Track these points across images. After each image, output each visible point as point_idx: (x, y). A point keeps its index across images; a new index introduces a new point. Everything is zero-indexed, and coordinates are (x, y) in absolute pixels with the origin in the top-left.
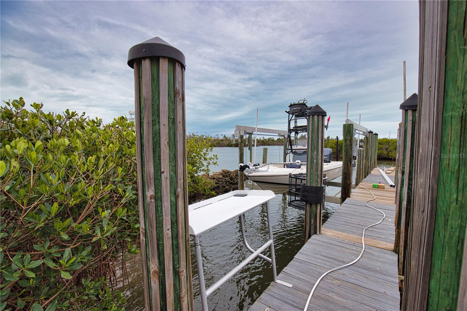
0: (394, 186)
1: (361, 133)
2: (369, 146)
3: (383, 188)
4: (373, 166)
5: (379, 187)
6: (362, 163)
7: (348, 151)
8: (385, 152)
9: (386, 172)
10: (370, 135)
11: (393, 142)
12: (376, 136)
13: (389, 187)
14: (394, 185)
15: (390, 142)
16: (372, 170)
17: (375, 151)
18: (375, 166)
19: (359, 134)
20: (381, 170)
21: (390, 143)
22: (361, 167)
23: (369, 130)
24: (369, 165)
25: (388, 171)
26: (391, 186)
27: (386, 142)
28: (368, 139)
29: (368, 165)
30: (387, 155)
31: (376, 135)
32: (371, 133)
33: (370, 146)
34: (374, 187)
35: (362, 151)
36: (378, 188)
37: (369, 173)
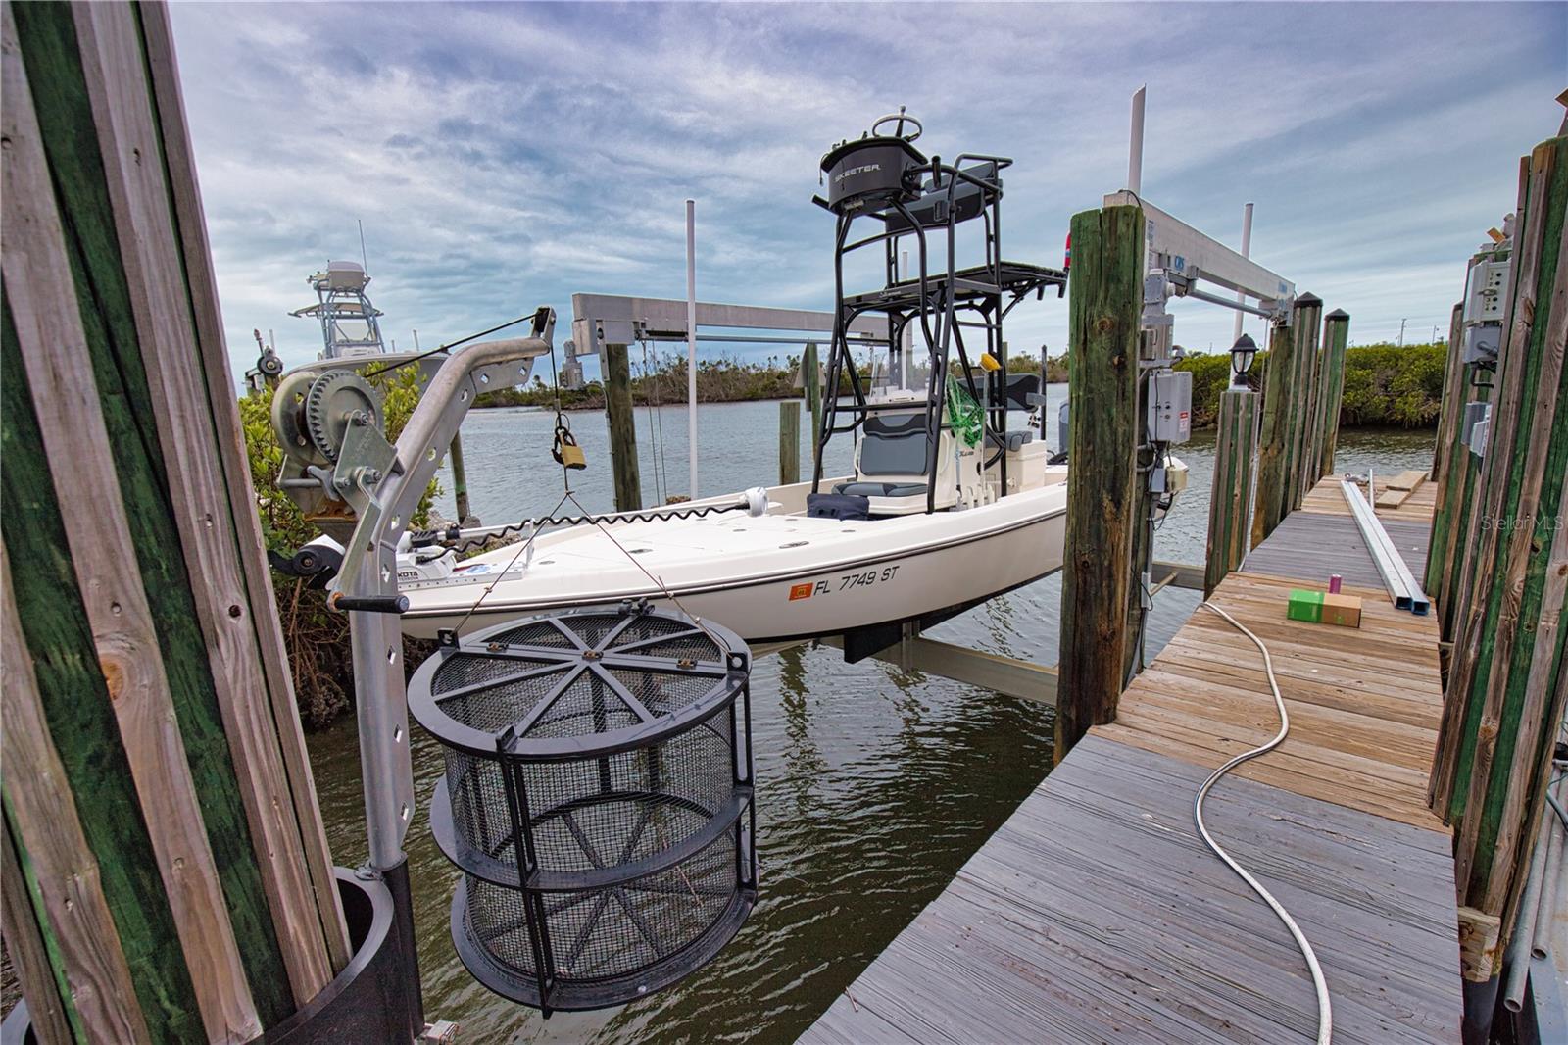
0: (1420, 608)
1: (1254, 303)
2: (1298, 371)
3: (1353, 620)
4: (1318, 466)
5: (1325, 616)
6: (1239, 468)
7: (1100, 415)
8: (1380, 399)
9: (1381, 500)
10: (1302, 315)
11: (1414, 355)
12: (1341, 324)
13: (1388, 610)
14: (1418, 596)
15: (1402, 357)
16: (1312, 485)
17: (1331, 398)
18: (1327, 468)
19: (1242, 308)
20: (1352, 491)
21: (1400, 362)
22: (1237, 491)
23: (1299, 294)
24: (1293, 469)
25: (1390, 493)
26: (1403, 603)
27: (1384, 358)
28: (1290, 340)
29: (1288, 468)
30: (1387, 408)
31: (1340, 318)
32: (1309, 308)
33: (1303, 375)
34: (1298, 612)
35: (1242, 403)
36: (1318, 622)
37: (1290, 507)
